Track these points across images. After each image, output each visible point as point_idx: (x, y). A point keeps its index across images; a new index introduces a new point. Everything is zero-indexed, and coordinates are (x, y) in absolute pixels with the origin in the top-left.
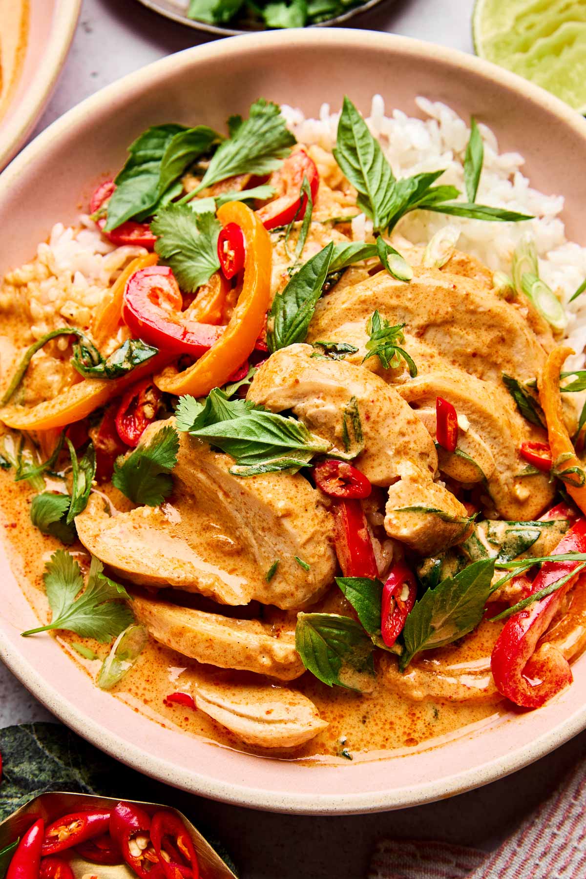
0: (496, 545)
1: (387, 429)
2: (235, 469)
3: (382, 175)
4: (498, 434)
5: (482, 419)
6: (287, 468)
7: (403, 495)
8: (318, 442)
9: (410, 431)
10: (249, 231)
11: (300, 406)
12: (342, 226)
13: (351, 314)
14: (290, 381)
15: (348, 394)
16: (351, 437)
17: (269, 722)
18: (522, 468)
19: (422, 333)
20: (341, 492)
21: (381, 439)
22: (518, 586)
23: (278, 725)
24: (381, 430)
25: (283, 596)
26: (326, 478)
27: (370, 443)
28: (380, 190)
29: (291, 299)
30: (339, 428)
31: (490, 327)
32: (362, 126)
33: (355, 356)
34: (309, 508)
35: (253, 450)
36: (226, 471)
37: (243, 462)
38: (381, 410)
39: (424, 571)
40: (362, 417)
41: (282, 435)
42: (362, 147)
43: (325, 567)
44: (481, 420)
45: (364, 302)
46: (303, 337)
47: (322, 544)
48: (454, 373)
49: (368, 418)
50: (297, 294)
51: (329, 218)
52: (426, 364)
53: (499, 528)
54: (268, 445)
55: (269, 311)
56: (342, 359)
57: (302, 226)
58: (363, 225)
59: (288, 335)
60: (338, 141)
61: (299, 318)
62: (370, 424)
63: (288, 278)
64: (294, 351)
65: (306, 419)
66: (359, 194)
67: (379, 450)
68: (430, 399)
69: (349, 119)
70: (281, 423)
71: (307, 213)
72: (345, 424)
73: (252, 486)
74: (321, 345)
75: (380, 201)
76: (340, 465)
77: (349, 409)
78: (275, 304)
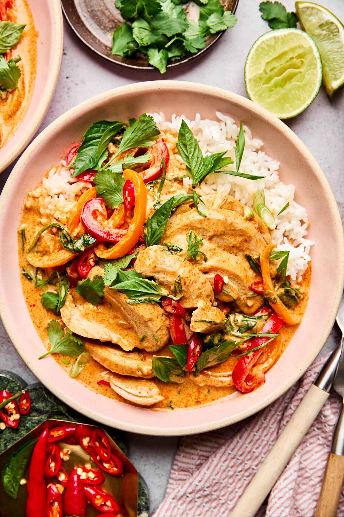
0: (237, 326)
1: (193, 288)
2: (129, 301)
3: (198, 158)
5: (234, 277)
6: (150, 301)
7: (198, 315)
8: (164, 292)
9: (203, 286)
10: (137, 188)
11: (156, 276)
12: (180, 181)
13: (180, 231)
14: (153, 265)
15: (177, 274)
16: (178, 291)
17: (140, 397)
18: (251, 294)
19: (211, 238)
20: (172, 311)
21: (190, 292)
22: (245, 346)
23: (144, 398)
24: (190, 289)
25: (147, 347)
26: (167, 306)
27: (185, 294)
28: (197, 166)
29: (155, 221)
30: (172, 288)
31: (241, 235)
32: (190, 134)
33: (181, 253)
34: (159, 317)
35: (136, 294)
36: (125, 301)
37: (131, 298)
38: (190, 281)
39: (206, 341)
40: (182, 284)
41: (148, 288)
42: (189, 145)
43: (165, 339)
45: (186, 225)
46: (159, 242)
47: (164, 330)
48: (223, 255)
49: (185, 284)
50: (157, 219)
51: (173, 177)
52: (212, 254)
53: (239, 318)
54: (143, 292)
55: (145, 224)
56: (175, 254)
57: (161, 182)
58: (188, 182)
59: (152, 240)
60: (179, 140)
61: (158, 233)
62: (186, 286)
63: (154, 211)
64: (155, 249)
65: (159, 281)
66: (187, 166)
67: (189, 297)
68: (212, 270)
69: (184, 131)
70: (148, 284)
71: (163, 176)
72: (175, 287)
73: (135, 309)
74: (166, 245)
75: (196, 171)
76: (173, 302)
77: (177, 281)
78: (147, 222)
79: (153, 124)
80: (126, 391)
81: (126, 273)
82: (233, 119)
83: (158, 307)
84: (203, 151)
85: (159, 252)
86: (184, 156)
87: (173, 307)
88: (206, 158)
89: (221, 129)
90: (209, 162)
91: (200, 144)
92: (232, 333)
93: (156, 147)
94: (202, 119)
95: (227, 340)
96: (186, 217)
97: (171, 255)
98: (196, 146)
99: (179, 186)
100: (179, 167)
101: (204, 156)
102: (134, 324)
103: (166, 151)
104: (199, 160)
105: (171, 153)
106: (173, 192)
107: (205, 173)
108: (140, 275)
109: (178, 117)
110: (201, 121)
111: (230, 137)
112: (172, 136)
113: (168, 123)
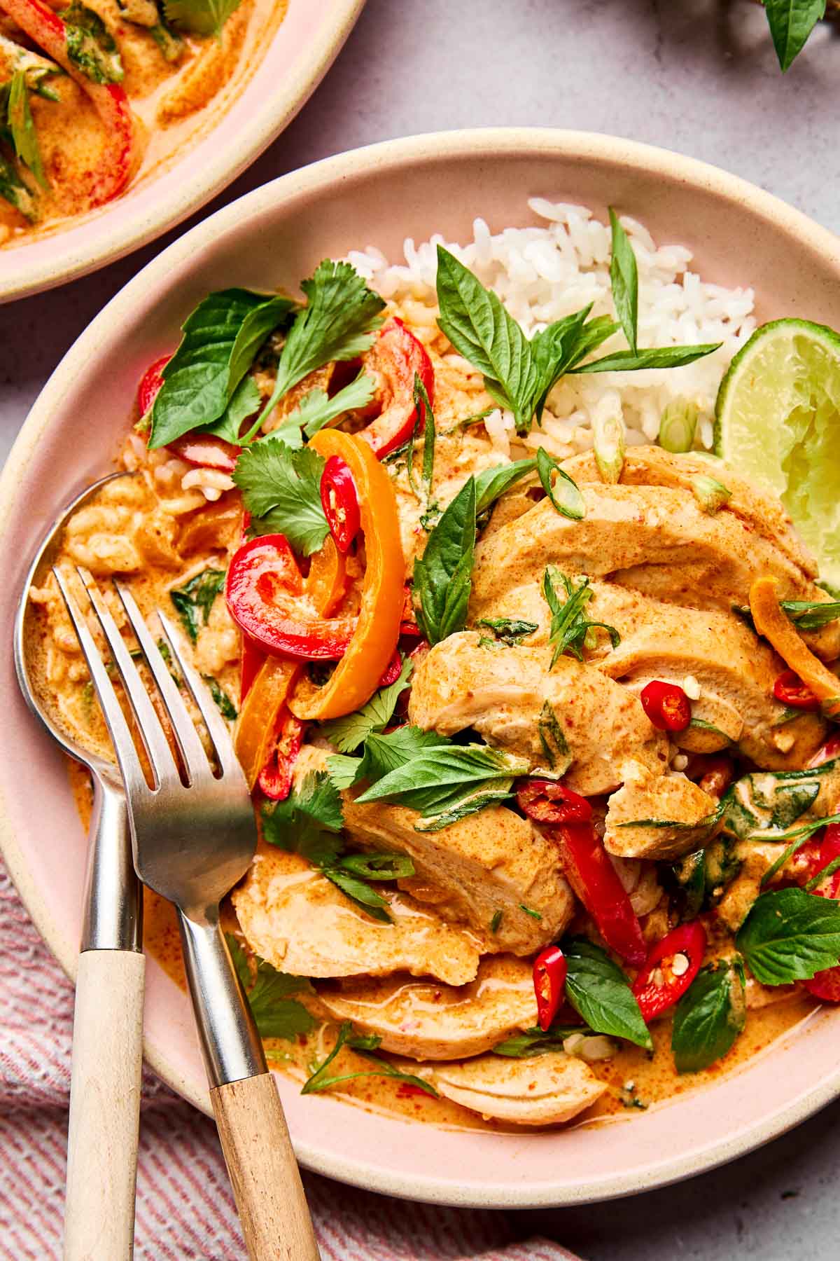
0: (766, 808)
1: (597, 730)
2: (423, 823)
3: (512, 345)
4: (739, 686)
6: (486, 805)
7: (626, 806)
8: (515, 763)
9: (626, 720)
10: (360, 480)
11: (480, 722)
12: (475, 427)
13: (514, 574)
14: (461, 695)
15: (539, 701)
16: (554, 751)
17: (535, 1099)
18: (778, 714)
19: (612, 579)
20: (554, 817)
21: (593, 743)
22: (802, 862)
23: (547, 1100)
24: (589, 735)
25: (518, 945)
26: (534, 803)
27: (578, 753)
28: (515, 368)
29: (435, 563)
30: (536, 743)
32: (469, 282)
33: (537, 635)
34: (525, 848)
35: (438, 796)
36: (410, 828)
37: (429, 813)
38: (584, 709)
40: (562, 724)
41: (467, 767)
42: (475, 314)
43: (561, 907)
44: (714, 675)
45: (528, 554)
46: (463, 622)
47: (550, 883)
49: (570, 724)
50: (442, 555)
51: (457, 422)
52: (629, 619)
53: (766, 784)
54: (455, 785)
55: (409, 583)
56: (521, 644)
57: (426, 445)
58: (501, 424)
59: (443, 619)
60: (442, 308)
61: (453, 596)
62: (575, 731)
63: (424, 535)
64: (455, 647)
65: (491, 737)
66: (486, 378)
67: (593, 758)
68: (642, 668)
69: (451, 277)
70: (463, 754)
71: (427, 426)
72: (543, 739)
73: (447, 840)
74: (488, 626)
75: (517, 385)
76: (548, 788)
77: (544, 719)
78: (416, 573)
79: (357, 283)
80: (488, 1094)
81: (390, 739)
82: (585, 206)
83: (511, 818)
84: (524, 325)
85: (471, 652)
86: (470, 351)
87: (553, 802)
88: (537, 342)
89: (559, 248)
90: (548, 348)
91: (508, 306)
92: (755, 833)
93: (384, 348)
94: (495, 231)
95: (746, 860)
96: (521, 531)
97: (508, 650)
98: (496, 311)
99: (479, 443)
100: (467, 387)
101: (529, 337)
102: (458, 886)
103: (417, 348)
104: (518, 349)
105: (432, 355)
106: (468, 466)
107: (543, 383)
108: (430, 735)
109: (424, 246)
110: (493, 239)
111: (589, 263)
112: (420, 305)
113: (397, 271)
